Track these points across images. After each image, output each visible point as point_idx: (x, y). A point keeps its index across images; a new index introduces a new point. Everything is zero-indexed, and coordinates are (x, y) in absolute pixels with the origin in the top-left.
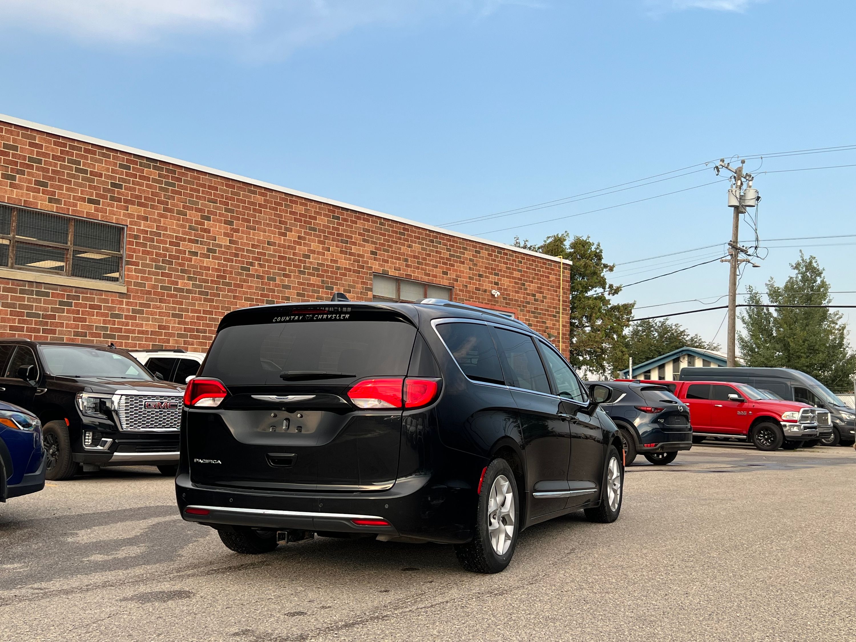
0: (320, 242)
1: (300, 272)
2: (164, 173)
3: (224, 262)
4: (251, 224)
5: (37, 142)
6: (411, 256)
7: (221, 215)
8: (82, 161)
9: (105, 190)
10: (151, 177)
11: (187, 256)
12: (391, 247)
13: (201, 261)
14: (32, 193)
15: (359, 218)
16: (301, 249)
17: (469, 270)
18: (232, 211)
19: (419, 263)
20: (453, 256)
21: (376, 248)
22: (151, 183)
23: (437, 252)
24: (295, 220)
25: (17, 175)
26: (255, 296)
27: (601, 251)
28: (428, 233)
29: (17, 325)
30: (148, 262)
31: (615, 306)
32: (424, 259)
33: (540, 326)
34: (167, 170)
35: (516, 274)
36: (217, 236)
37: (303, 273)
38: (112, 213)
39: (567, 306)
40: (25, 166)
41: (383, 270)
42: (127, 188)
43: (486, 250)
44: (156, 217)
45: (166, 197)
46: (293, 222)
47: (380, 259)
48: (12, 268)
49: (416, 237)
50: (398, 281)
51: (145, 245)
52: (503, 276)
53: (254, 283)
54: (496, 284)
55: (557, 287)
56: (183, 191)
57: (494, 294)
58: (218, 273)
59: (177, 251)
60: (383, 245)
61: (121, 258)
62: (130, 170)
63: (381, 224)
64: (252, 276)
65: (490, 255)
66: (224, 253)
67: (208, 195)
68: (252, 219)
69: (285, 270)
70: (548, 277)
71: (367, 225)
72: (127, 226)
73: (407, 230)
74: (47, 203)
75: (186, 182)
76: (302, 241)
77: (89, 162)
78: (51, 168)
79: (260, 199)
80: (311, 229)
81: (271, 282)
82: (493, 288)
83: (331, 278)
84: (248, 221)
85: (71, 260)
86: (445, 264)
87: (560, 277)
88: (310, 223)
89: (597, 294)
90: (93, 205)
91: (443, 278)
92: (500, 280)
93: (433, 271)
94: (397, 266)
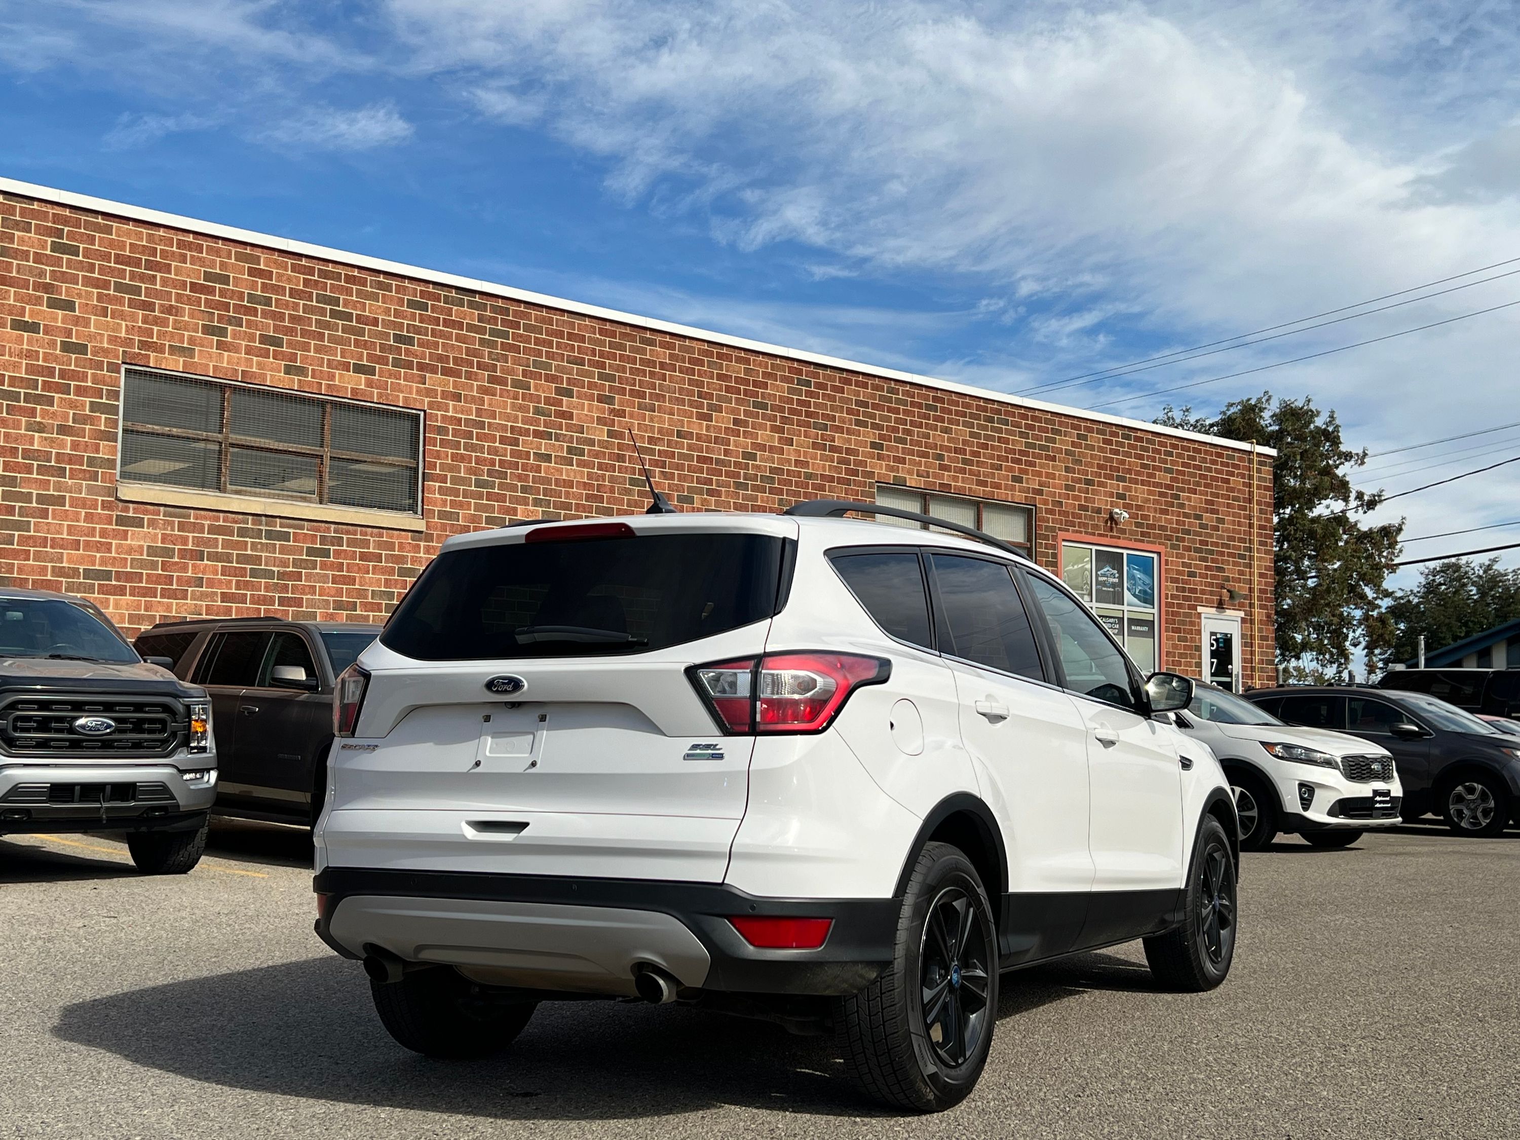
0: (774, 429)
1: (738, 485)
2: (488, 313)
3: (598, 472)
4: (647, 401)
5: (262, 267)
6: (949, 449)
7: (591, 386)
8: (341, 297)
9: (385, 348)
10: (465, 322)
11: (531, 461)
12: (908, 432)
13: (558, 470)
14: (255, 358)
15: (848, 382)
16: (740, 443)
17: (1066, 472)
18: (611, 378)
19: (965, 461)
20: (1033, 446)
21: (882, 437)
22: (464, 332)
23: (1000, 440)
24: (728, 389)
25: (230, 328)
27: (1337, 428)
28: (982, 403)
29: (233, 591)
30: (462, 475)
32: (976, 454)
33: (1213, 577)
34: (494, 309)
35: (1162, 478)
36: (585, 425)
37: (745, 487)
38: (397, 388)
39: (1267, 536)
40: (242, 310)
41: (895, 476)
42: (423, 343)
43: (1099, 432)
44: (475, 394)
45: (493, 357)
46: (724, 393)
47: (889, 456)
49: (958, 413)
50: (924, 497)
51: (457, 445)
52: (1135, 482)
54: (1121, 497)
55: (1245, 500)
56: (522, 345)
57: (1116, 516)
58: (589, 490)
59: (513, 454)
60: (894, 429)
61: (415, 469)
62: (427, 311)
63: (890, 390)
65: (1108, 442)
66: (597, 455)
67: (567, 351)
68: (648, 391)
69: (709, 482)
70: (1227, 481)
71: (863, 394)
72: (425, 411)
73: (942, 401)
74: (283, 375)
75: (527, 328)
76: (741, 429)
77: (354, 298)
78: (287, 312)
79: (662, 355)
80: (756, 405)
81: (685, 505)
82: (1115, 505)
83: (797, 494)
84: (642, 395)
85: (327, 475)
86: (1018, 462)
87: (1253, 480)
88: (756, 395)
89: (1332, 512)
90: (363, 376)
91: (1013, 488)
92: (1129, 489)
93: (993, 476)
94: (922, 468)
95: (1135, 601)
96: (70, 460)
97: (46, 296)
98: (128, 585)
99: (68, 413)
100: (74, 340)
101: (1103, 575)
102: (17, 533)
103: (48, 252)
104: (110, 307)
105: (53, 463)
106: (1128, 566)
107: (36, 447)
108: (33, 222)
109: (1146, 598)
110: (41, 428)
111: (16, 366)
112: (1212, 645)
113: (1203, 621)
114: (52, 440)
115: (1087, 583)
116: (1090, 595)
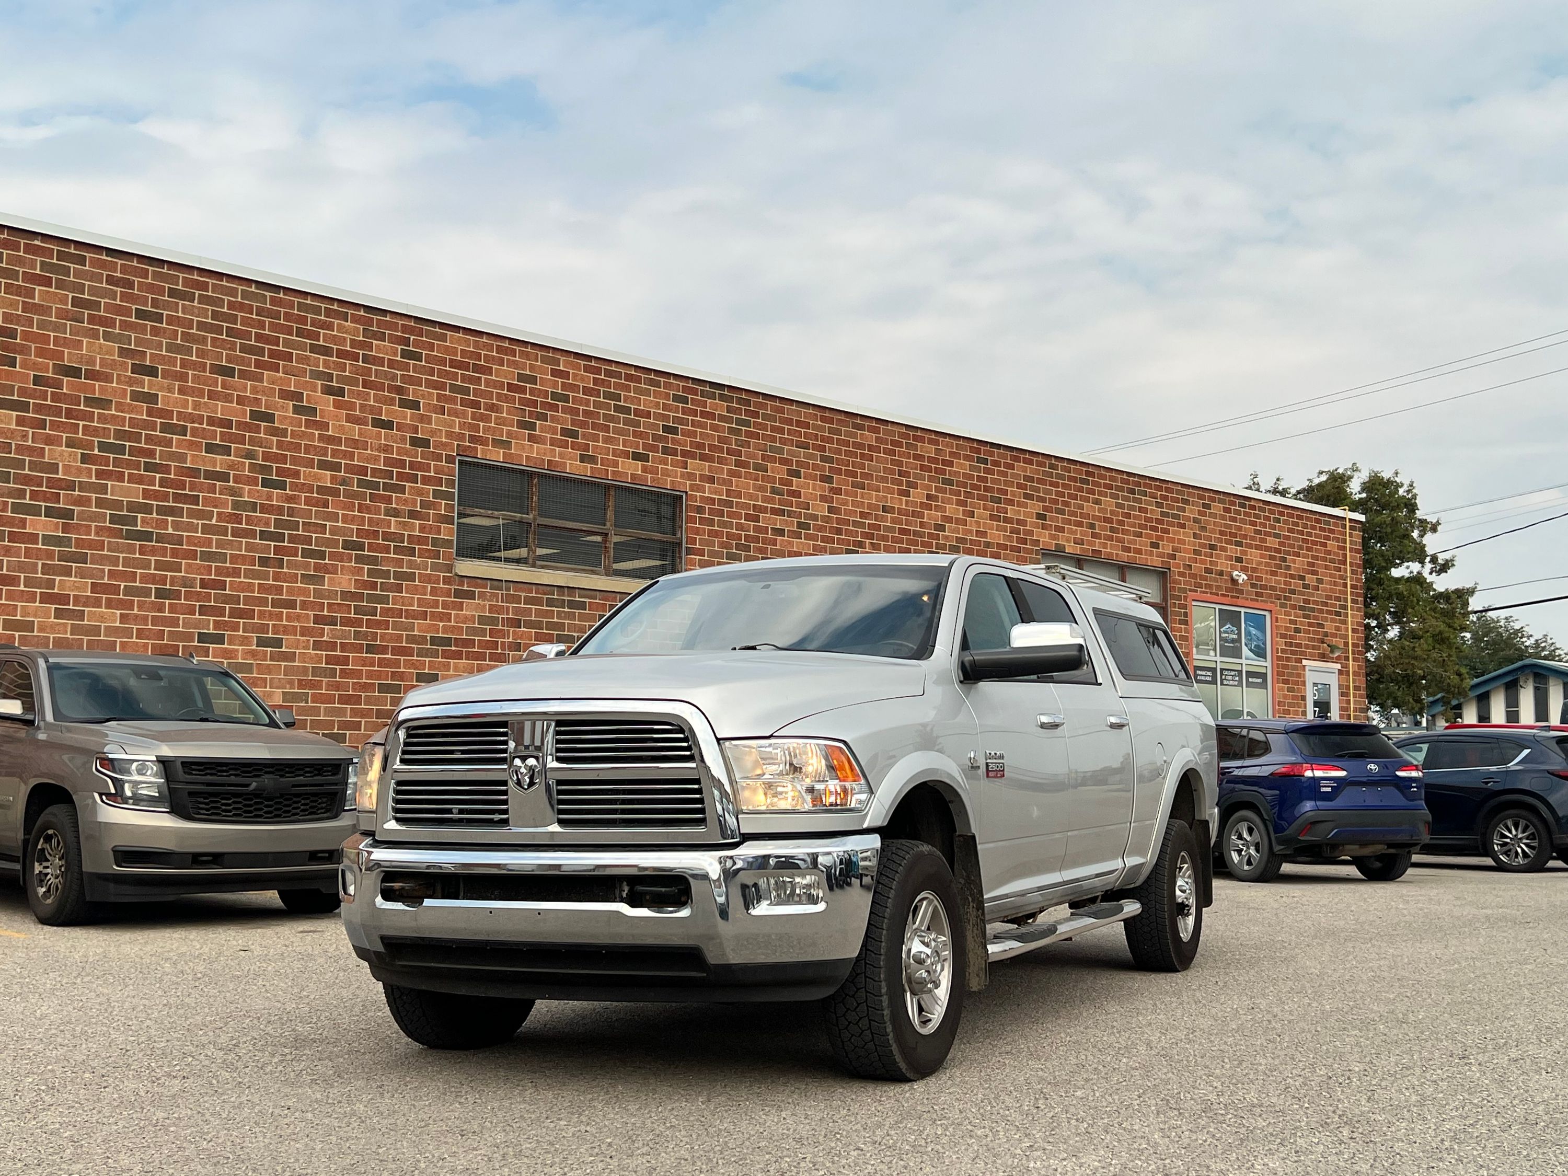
0: (959, 503)
2: (734, 405)
3: (822, 544)
4: (859, 480)
5: (561, 368)
6: (1098, 519)
7: (815, 467)
8: (622, 393)
9: (656, 438)
10: (716, 412)
11: (769, 536)
12: (1066, 504)
13: (789, 543)
14: (557, 449)
15: (1017, 459)
16: (931, 516)
17: (1194, 538)
18: (830, 460)
19: (1112, 530)
20: (1168, 515)
21: (1045, 509)
22: (716, 422)
23: (1141, 510)
24: (922, 468)
25: (538, 422)
27: (1415, 497)
28: (1125, 477)
30: (717, 548)
32: (1121, 523)
33: (1315, 633)
34: (739, 401)
35: (1272, 542)
36: (811, 502)
38: (666, 473)
39: (1358, 595)
40: (547, 406)
41: (1056, 544)
42: (685, 432)
43: (1221, 501)
44: (725, 477)
45: (739, 443)
46: (919, 472)
47: (1051, 526)
48: (534, 566)
49: (1107, 486)
50: (1080, 562)
51: (711, 522)
52: (1250, 546)
54: (1239, 560)
55: (1340, 562)
56: (760, 432)
57: (1237, 578)
59: (756, 529)
60: (1056, 502)
61: (680, 544)
62: (687, 404)
63: (1052, 466)
65: (1227, 510)
66: (821, 529)
67: (796, 437)
68: (859, 471)
70: (1325, 545)
71: (1030, 470)
72: (686, 493)
73: (1093, 475)
74: (578, 463)
75: (765, 417)
76: (934, 503)
77: (632, 394)
78: (581, 408)
79: (870, 438)
80: (945, 482)
82: (1234, 568)
84: (854, 474)
85: (612, 550)
86: (1154, 529)
87: (1346, 543)
88: (943, 472)
89: (1411, 572)
90: (640, 463)
91: (1151, 554)
92: (1245, 553)
93: (1135, 542)
94: (1078, 536)
95: (1252, 655)
96: (419, 541)
97: (397, 397)
98: (464, 650)
99: (416, 500)
100: (419, 436)
101: (1225, 632)
102: (379, 606)
103: (399, 358)
104: (446, 405)
105: (406, 544)
106: (1245, 623)
107: (393, 531)
108: (387, 332)
109: (1260, 652)
110: (396, 513)
111: (376, 459)
112: (1315, 695)
113: (1307, 673)
114: (405, 523)
115: (1212, 639)
116: (1215, 650)
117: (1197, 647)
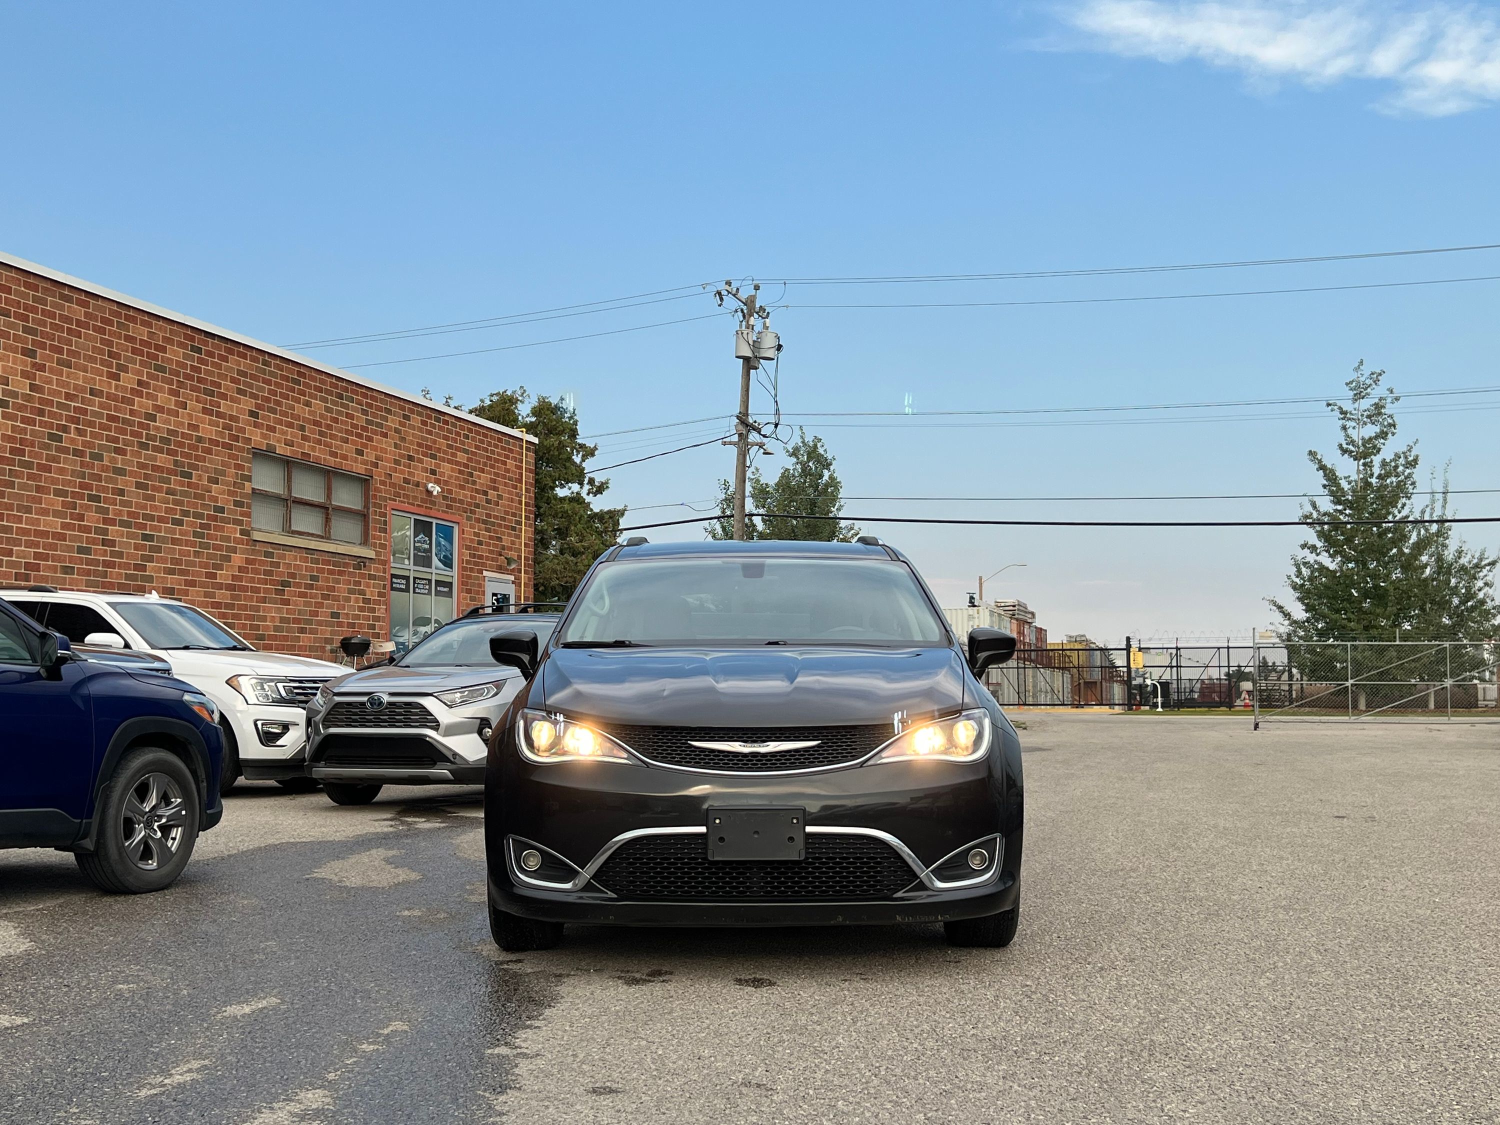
0: (171, 392)
1: (141, 445)
3: (21, 425)
4: (65, 357)
6: (308, 421)
7: (17, 338)
12: (278, 403)
15: (231, 351)
16: (141, 404)
17: (395, 448)
18: (33, 332)
19: (321, 434)
20: (372, 423)
21: (258, 406)
23: (348, 415)
24: (134, 351)
26: (70, 487)
27: (576, 423)
28: (334, 381)
31: (596, 514)
32: (329, 427)
33: (495, 546)
35: (461, 457)
36: (10, 377)
37: (146, 447)
39: (530, 512)
41: (267, 444)
43: (419, 414)
46: (130, 354)
47: (263, 424)
49: (317, 389)
50: (288, 464)
52: (442, 460)
53: (69, 463)
54: (433, 472)
55: (517, 480)
57: (431, 489)
58: (12, 443)
60: (268, 400)
63: (265, 363)
64: (66, 450)
65: (424, 423)
66: (21, 408)
68: (65, 347)
69: (116, 440)
70: (505, 463)
71: (244, 364)
73: (304, 376)
76: (144, 390)
80: (160, 368)
81: (96, 462)
82: (429, 480)
83: (187, 456)
84: (60, 351)
86: (359, 436)
87: (522, 463)
88: (156, 358)
89: (573, 493)
91: (356, 461)
92: (438, 466)
93: (341, 448)
94: (289, 438)
95: (441, 565)
101: (419, 542)
106: (436, 534)
109: (447, 562)
113: (487, 583)
115: (407, 549)
116: (409, 559)
117: (394, 555)
